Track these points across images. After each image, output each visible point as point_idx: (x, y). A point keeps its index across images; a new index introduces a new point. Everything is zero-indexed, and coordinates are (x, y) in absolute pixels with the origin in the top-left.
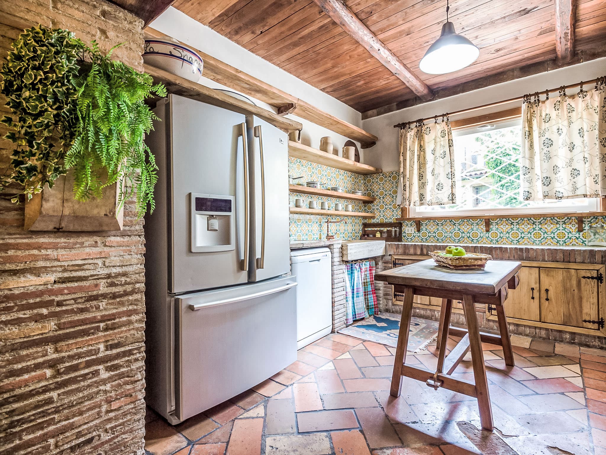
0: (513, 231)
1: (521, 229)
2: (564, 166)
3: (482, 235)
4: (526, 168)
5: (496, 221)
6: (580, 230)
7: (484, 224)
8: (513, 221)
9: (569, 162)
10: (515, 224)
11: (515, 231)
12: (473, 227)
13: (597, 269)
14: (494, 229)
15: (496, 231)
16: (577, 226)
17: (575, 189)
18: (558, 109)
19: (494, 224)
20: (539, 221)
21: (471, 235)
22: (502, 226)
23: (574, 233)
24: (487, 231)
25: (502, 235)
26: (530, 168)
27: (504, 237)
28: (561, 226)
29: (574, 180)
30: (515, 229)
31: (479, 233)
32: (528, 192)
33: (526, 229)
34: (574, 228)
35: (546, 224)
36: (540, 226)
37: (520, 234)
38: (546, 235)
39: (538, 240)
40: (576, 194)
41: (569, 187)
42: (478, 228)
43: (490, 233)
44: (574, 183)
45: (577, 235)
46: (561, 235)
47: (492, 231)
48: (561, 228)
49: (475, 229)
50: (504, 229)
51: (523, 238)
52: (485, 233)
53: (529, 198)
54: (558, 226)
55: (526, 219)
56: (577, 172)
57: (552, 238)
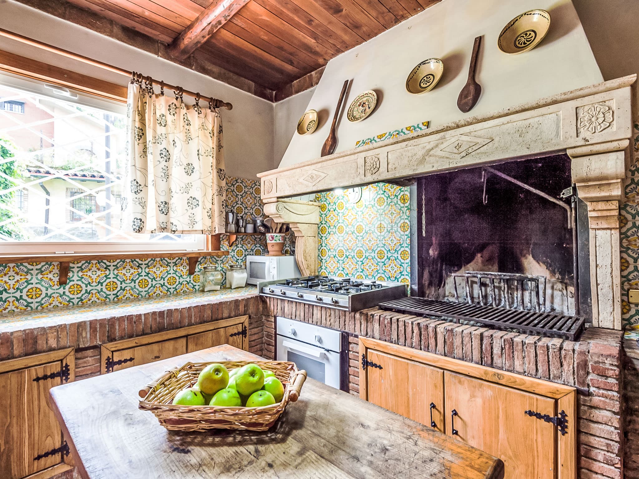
0: (108, 281)
1: (122, 275)
2: (178, 191)
3: (50, 292)
4: (137, 183)
5: (80, 265)
6: (191, 272)
7: (56, 271)
8: (108, 264)
9: (184, 187)
10: (112, 268)
11: (112, 280)
12: (29, 277)
13: (242, 322)
14: (75, 278)
15: (80, 283)
16: (188, 267)
17: (194, 223)
18: (174, 114)
19: (75, 270)
20: (146, 262)
21: (24, 294)
22: (89, 273)
23: (185, 277)
24: (62, 283)
25: (89, 288)
26: (143, 185)
27: (94, 292)
28: (172, 268)
29: (193, 211)
30: (112, 276)
31: (44, 289)
32: (141, 220)
33: (128, 275)
34: (185, 271)
35: (154, 266)
36: (147, 270)
37: (119, 283)
38: (154, 283)
39: (144, 290)
40: (194, 229)
41: (186, 220)
42: (42, 280)
43: (67, 287)
44: (192, 215)
45: (188, 280)
46: (172, 281)
47: (71, 283)
48: (172, 272)
49: (34, 281)
50: (94, 277)
51: (124, 290)
52: (56, 287)
53: (142, 229)
54: (168, 268)
55: (128, 261)
56: (195, 203)
57: (162, 286)
